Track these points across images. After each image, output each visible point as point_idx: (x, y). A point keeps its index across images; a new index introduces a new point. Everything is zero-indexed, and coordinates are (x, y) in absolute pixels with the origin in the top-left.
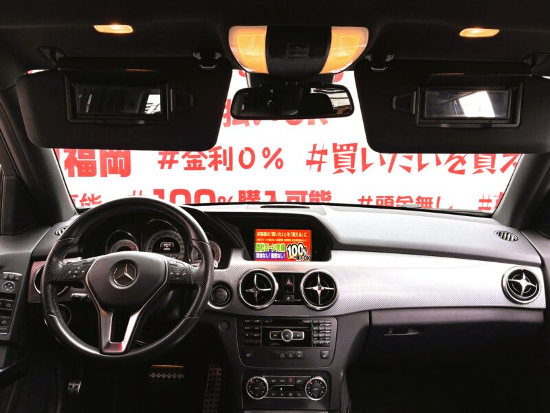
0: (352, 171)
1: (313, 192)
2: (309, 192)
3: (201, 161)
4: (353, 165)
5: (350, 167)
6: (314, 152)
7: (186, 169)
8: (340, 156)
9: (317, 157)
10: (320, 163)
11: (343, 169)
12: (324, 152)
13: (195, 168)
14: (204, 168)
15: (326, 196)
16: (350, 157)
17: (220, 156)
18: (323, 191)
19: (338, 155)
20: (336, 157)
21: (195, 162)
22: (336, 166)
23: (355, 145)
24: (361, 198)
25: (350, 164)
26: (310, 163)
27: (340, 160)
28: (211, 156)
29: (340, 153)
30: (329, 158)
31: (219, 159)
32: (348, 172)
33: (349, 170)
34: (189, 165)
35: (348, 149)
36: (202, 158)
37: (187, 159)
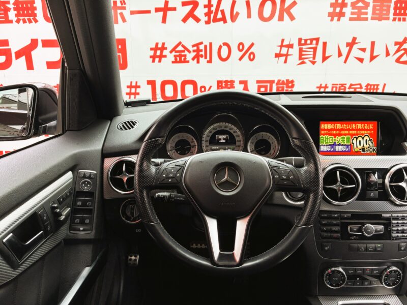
0: (313, 63)
1: (279, 81)
2: (276, 82)
3: (185, 56)
4: (314, 58)
5: (311, 59)
6: (282, 46)
7: (173, 62)
8: (304, 49)
9: (284, 51)
10: (287, 55)
11: (305, 60)
12: (290, 46)
13: (181, 62)
14: (188, 62)
15: (290, 85)
16: (312, 50)
17: (201, 51)
18: (287, 80)
19: (302, 48)
20: (301, 50)
21: (180, 56)
22: (300, 58)
23: (317, 40)
24: (319, 86)
25: (312, 56)
26: (278, 55)
27: (303, 53)
28: (194, 51)
29: (304, 47)
30: (295, 51)
31: (201, 53)
32: (310, 63)
33: (311, 61)
34: (176, 59)
35: (311, 43)
36: (186, 53)
37: (174, 53)
